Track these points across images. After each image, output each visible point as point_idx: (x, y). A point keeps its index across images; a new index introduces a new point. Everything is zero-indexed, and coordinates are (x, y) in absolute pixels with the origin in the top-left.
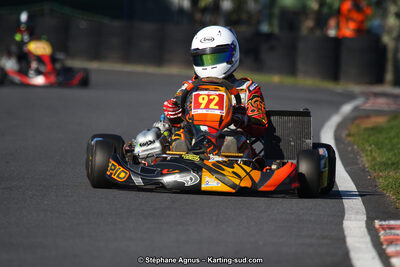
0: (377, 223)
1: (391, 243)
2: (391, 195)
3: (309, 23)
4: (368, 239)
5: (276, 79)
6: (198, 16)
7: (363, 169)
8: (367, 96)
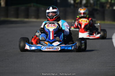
3: (108, 6)
6: (76, 5)
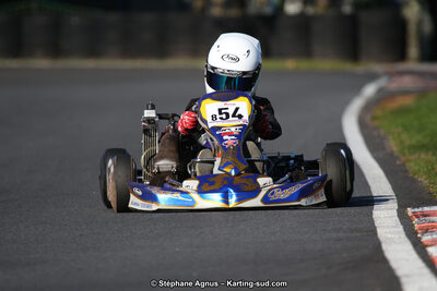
0: (410, 211)
1: (426, 231)
2: (423, 180)
4: (401, 228)
5: (290, 64)
7: (392, 154)
8: (391, 75)
